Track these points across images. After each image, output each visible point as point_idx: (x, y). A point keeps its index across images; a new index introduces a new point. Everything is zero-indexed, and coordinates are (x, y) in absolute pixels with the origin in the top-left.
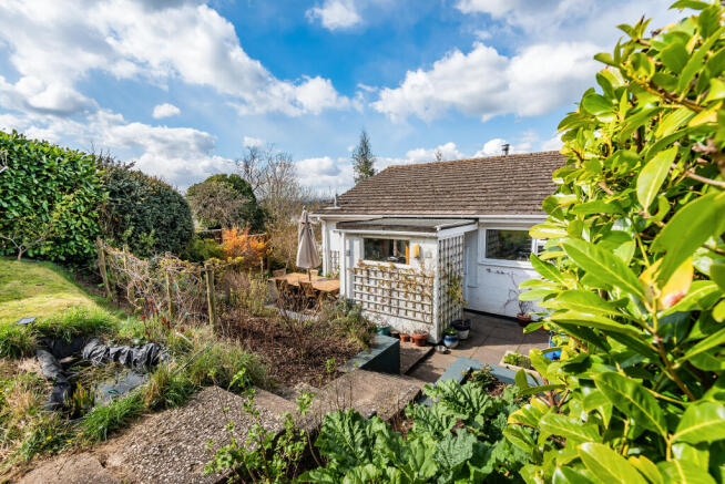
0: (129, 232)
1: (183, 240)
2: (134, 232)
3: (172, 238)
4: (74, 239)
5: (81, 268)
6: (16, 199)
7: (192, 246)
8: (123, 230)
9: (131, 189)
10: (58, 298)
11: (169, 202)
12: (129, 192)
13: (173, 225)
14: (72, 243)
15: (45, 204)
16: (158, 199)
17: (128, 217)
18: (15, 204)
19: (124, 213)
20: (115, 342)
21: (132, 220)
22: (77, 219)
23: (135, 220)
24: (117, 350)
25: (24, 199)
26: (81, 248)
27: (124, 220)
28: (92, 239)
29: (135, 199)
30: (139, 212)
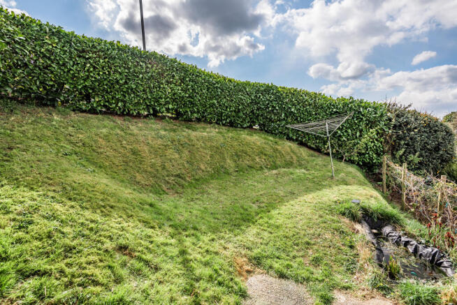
0: (401, 152)
1: (442, 161)
2: (404, 153)
3: (434, 159)
4: (369, 153)
5: (372, 172)
6: (346, 131)
7: (450, 166)
8: (397, 150)
9: (407, 123)
10: (364, 189)
11: (436, 131)
12: (406, 126)
13: (437, 149)
14: (367, 155)
15: (358, 134)
16: (427, 130)
17: (402, 142)
18: (345, 134)
19: (400, 139)
20: (405, 234)
21: (405, 144)
22: (372, 142)
23: (408, 145)
24: (407, 240)
25: (350, 131)
26: (371, 159)
27: (399, 144)
28: (378, 155)
29: (409, 130)
30: (411, 139)
